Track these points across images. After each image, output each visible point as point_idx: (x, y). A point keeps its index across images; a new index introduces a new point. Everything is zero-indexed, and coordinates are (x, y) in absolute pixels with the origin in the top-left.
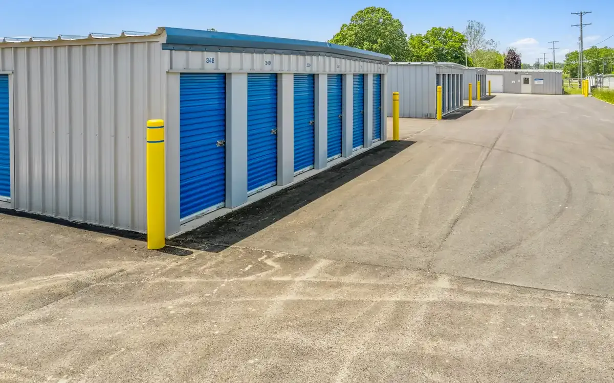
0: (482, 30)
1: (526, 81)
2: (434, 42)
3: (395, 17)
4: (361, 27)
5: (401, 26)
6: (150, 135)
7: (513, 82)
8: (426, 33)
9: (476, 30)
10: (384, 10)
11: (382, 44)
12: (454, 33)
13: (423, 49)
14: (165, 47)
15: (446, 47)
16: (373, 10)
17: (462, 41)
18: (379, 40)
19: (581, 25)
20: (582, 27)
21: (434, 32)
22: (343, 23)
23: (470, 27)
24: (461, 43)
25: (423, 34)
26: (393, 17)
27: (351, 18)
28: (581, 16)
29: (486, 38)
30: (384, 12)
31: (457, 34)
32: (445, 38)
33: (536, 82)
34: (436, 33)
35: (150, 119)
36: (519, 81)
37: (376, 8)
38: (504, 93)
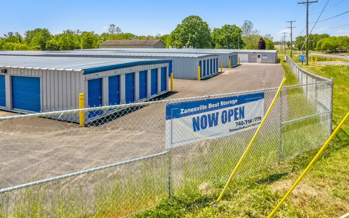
0: (251, 26)
1: (259, 56)
2: (225, 33)
3: (204, 21)
4: (187, 26)
5: (207, 25)
6: (80, 97)
7: (253, 57)
8: (222, 28)
9: (248, 25)
10: (198, 17)
11: (197, 35)
12: (235, 27)
13: (220, 36)
14: (83, 74)
15: (232, 35)
16: (194, 17)
17: (240, 31)
18: (196, 33)
19: (291, 27)
20: (291, 29)
21: (225, 27)
22: (178, 24)
23: (245, 24)
24: (239, 33)
25: (220, 28)
26: (203, 21)
27: (182, 21)
28: (291, 23)
29: (254, 29)
30: (198, 18)
31: (237, 28)
32: (231, 30)
33: (263, 57)
34: (227, 27)
35: (80, 93)
36: (256, 56)
37: (195, 16)
38: (249, 62)
